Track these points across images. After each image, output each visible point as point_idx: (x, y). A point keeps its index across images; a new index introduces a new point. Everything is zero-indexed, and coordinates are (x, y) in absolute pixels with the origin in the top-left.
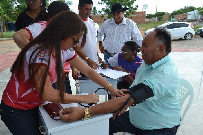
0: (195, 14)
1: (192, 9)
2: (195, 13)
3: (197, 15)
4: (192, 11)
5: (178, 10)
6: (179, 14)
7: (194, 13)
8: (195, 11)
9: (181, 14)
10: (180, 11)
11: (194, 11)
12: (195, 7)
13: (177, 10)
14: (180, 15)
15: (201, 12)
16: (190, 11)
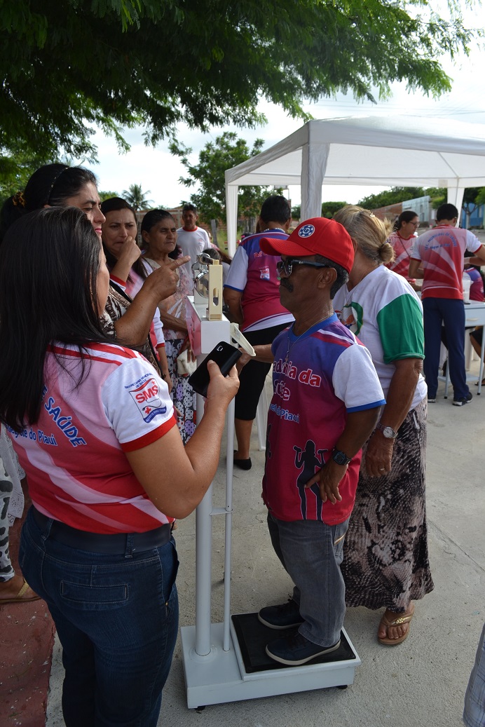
0: (421, 206)
1: (414, 193)
2: (423, 204)
3: (428, 210)
4: (414, 198)
5: (376, 195)
6: (379, 207)
7: (419, 205)
8: (423, 198)
9: (383, 206)
10: (382, 198)
11: (418, 200)
12: (420, 188)
13: (373, 196)
14: (382, 208)
15: (436, 203)
16: (409, 199)
